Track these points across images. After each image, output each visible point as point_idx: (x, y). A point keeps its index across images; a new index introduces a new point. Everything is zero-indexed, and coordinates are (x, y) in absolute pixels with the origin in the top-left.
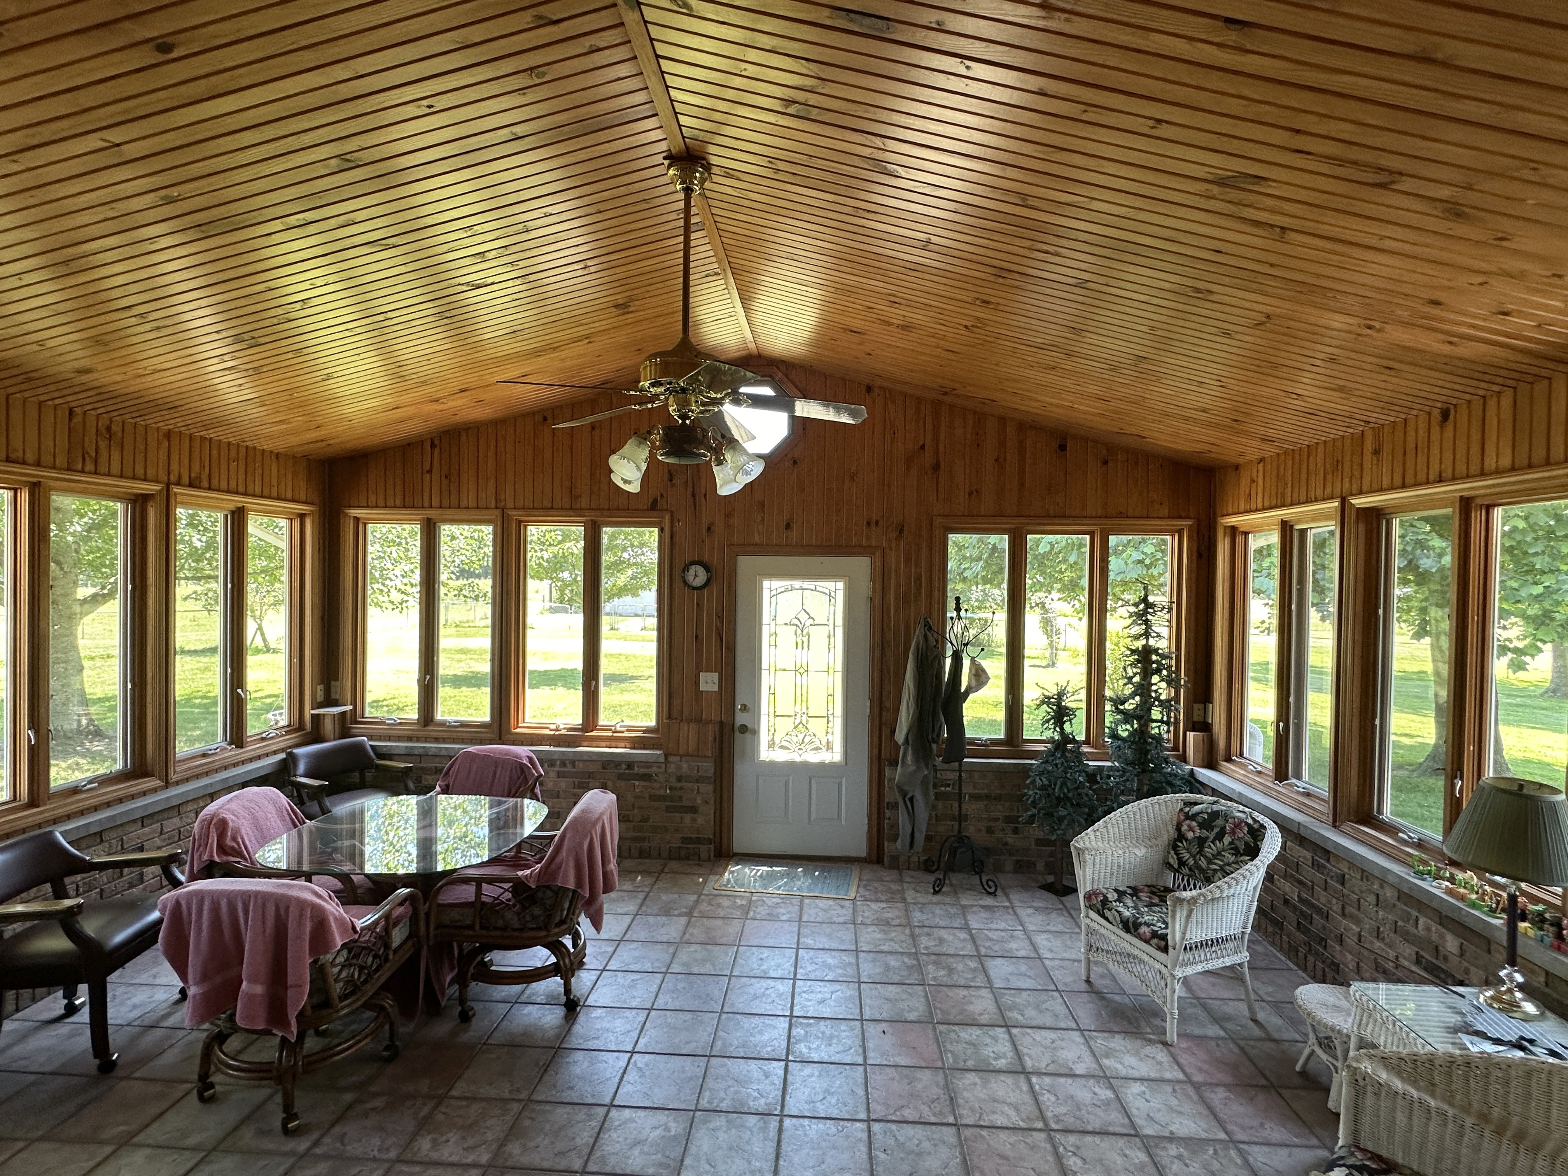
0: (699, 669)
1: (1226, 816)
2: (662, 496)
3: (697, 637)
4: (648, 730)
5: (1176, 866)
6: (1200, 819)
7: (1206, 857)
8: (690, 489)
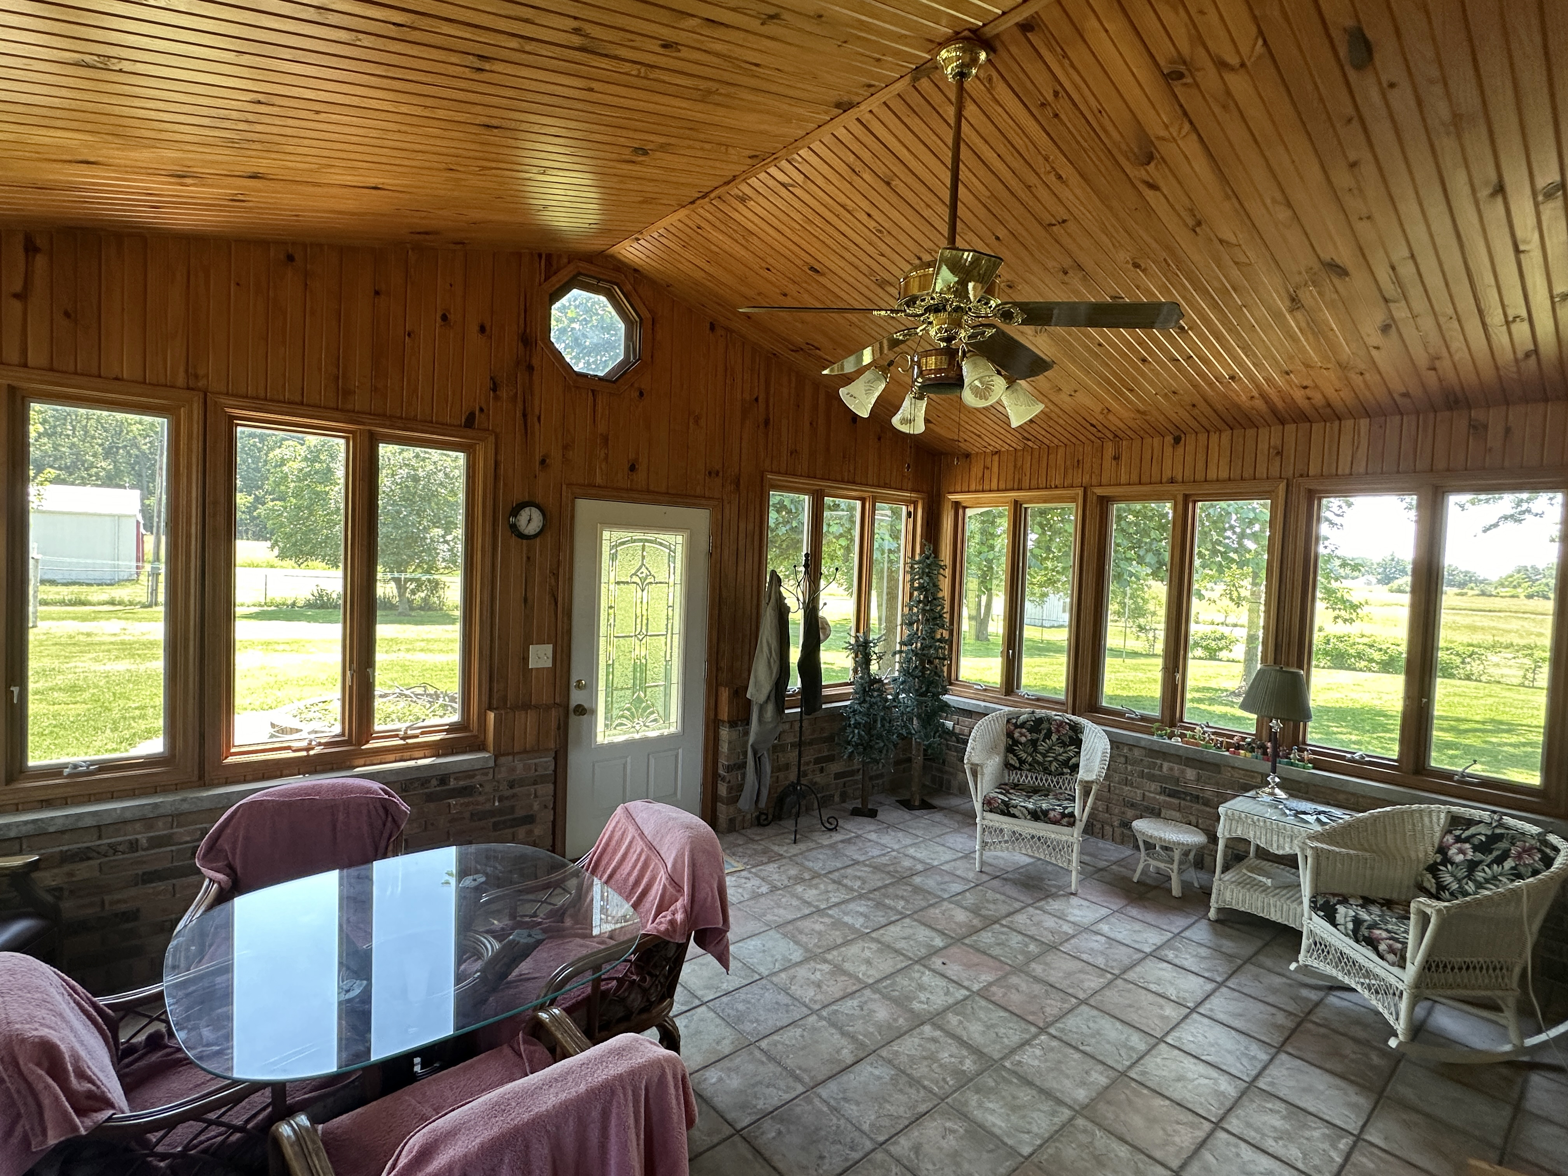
0: (528, 641)
1: (1049, 720)
2: (481, 410)
3: (526, 600)
4: (453, 728)
5: (1017, 765)
6: (1027, 726)
7: (1041, 753)
8: (520, 405)
